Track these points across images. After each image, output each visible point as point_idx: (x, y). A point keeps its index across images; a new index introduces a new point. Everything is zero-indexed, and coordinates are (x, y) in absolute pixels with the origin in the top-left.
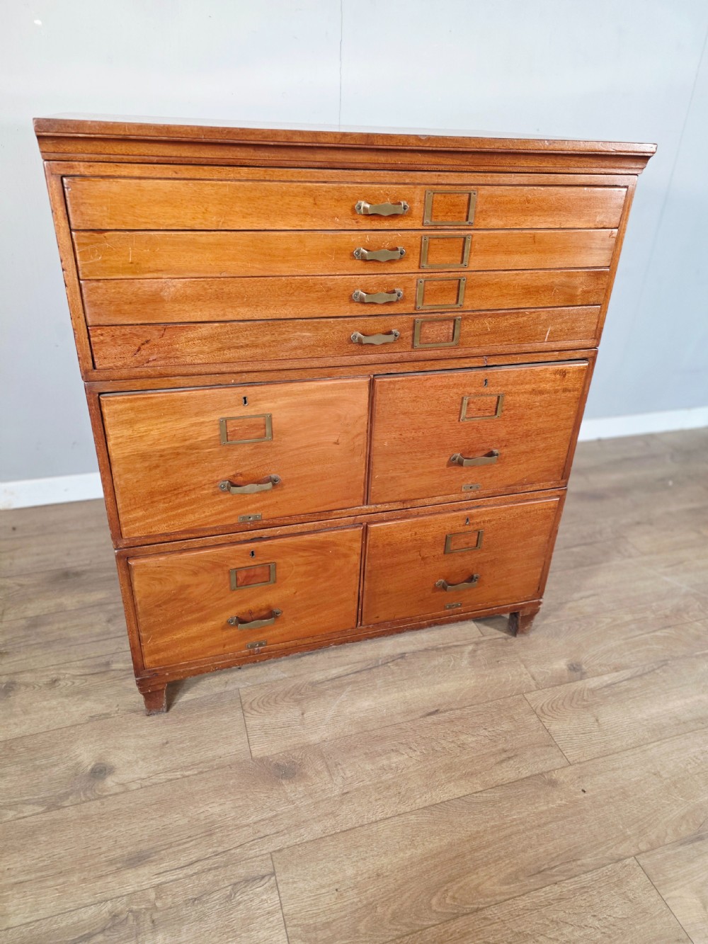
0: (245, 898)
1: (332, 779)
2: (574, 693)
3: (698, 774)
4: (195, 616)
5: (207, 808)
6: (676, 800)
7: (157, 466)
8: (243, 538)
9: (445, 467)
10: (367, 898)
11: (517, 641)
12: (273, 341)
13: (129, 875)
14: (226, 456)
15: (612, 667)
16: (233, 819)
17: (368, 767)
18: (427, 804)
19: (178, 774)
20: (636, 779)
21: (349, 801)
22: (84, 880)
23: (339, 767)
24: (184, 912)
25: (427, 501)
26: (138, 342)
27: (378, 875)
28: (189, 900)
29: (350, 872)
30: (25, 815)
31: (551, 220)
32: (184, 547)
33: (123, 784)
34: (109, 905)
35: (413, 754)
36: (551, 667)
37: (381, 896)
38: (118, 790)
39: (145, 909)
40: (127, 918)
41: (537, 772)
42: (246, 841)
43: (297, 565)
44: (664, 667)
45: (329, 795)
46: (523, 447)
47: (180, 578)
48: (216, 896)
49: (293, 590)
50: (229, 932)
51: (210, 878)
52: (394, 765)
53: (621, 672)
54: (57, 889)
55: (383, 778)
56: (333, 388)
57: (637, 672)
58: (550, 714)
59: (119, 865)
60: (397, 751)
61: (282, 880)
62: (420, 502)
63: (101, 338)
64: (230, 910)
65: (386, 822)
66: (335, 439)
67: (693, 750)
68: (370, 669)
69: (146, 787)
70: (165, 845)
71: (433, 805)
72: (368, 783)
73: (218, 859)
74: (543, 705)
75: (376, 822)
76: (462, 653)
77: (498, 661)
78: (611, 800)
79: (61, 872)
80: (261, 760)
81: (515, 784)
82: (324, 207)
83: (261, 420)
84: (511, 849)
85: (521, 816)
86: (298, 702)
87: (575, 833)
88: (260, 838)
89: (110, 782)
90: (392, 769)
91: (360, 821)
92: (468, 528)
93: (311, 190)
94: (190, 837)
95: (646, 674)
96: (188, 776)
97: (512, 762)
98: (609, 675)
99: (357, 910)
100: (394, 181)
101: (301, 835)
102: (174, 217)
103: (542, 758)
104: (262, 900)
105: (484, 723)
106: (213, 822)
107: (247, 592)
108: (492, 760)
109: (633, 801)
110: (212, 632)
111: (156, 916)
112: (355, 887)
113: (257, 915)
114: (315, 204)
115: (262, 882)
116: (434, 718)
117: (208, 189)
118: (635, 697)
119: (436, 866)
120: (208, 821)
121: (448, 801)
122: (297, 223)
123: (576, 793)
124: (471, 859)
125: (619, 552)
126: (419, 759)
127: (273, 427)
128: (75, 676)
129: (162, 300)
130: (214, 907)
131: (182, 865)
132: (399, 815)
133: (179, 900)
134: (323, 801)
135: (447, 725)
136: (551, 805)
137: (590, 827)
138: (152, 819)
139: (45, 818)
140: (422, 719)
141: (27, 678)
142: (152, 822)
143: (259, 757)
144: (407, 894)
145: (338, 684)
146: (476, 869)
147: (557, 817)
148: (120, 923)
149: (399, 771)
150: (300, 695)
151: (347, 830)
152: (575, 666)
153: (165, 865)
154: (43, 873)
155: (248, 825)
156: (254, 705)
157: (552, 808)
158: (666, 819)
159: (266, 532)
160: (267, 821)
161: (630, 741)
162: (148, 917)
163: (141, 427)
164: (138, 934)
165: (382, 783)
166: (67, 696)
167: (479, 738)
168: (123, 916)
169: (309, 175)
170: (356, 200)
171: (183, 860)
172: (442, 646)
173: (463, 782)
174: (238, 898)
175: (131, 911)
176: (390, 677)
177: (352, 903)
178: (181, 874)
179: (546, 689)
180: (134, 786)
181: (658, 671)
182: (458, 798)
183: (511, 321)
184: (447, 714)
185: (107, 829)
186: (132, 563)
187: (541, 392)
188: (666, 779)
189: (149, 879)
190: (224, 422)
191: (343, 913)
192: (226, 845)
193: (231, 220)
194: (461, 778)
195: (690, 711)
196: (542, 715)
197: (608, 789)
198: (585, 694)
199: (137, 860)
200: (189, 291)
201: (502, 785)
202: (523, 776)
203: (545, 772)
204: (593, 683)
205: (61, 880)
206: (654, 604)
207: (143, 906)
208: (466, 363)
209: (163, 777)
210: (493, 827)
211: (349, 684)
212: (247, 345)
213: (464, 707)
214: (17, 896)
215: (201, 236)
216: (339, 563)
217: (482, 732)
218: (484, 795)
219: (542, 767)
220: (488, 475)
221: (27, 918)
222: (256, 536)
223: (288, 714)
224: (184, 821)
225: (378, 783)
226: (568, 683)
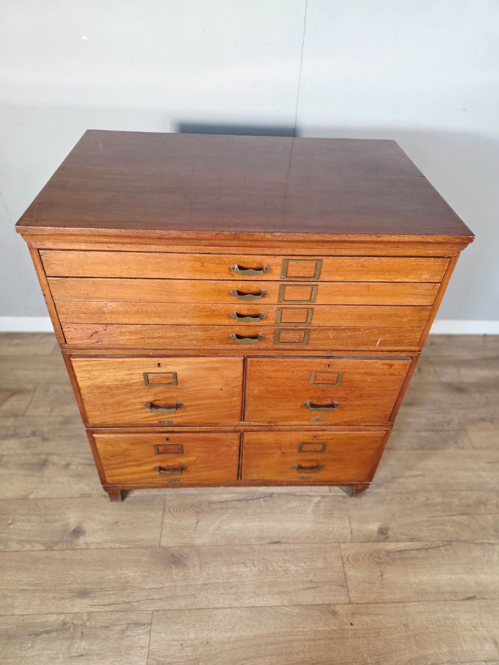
0: (132, 634)
1: (201, 573)
2: (375, 551)
3: (434, 633)
4: (134, 463)
5: (127, 572)
6: (410, 647)
7: (107, 392)
8: (161, 430)
9: (299, 408)
10: (196, 655)
11: (352, 501)
12: (176, 336)
13: (77, 602)
14: (149, 391)
15: (410, 537)
16: (139, 583)
17: (224, 570)
18: (250, 605)
19: (117, 545)
20: (390, 625)
21: (206, 590)
22: (55, 598)
23: (207, 565)
24: (98, 632)
25: (286, 423)
26: (90, 332)
27: (207, 643)
28: (103, 626)
29: (192, 636)
30: (35, 549)
31: (383, 277)
32: (126, 431)
33: (87, 544)
34: (62, 617)
35: (253, 569)
36: (367, 527)
37: (204, 656)
38: (83, 546)
39: (80, 624)
40: (70, 627)
41: (326, 603)
42: (142, 599)
43: (196, 447)
44: (448, 546)
45: (196, 583)
46: (357, 403)
47: (123, 445)
48: (118, 628)
49: (194, 458)
50: (118, 651)
51: (117, 616)
52: (240, 573)
53: (415, 543)
54: (40, 599)
55: (231, 580)
56: (217, 362)
57: (426, 545)
58: (352, 562)
59: (74, 594)
60: (245, 564)
61: (154, 630)
62: (281, 423)
63: (69, 329)
64: (122, 638)
65: (223, 610)
66: (220, 388)
67: (438, 615)
68: (248, 500)
69: (99, 549)
70: (100, 589)
71: (254, 607)
72: (221, 581)
73: (125, 606)
74: (349, 555)
75: (217, 608)
76: (311, 502)
77: (332, 514)
78: (367, 635)
79: (44, 590)
80: (165, 549)
81: (310, 607)
82: (209, 267)
83: (171, 375)
84: (290, 650)
85: (305, 630)
86: (197, 513)
87: (334, 651)
88: (150, 600)
89: (81, 540)
90: (237, 575)
91: (208, 605)
92: (314, 441)
93: (199, 258)
94: (113, 588)
95: (432, 548)
96: (122, 548)
97: (313, 591)
98: (405, 543)
99: (188, 660)
100: (259, 253)
101: (172, 605)
102: (108, 271)
103: (334, 593)
104: (140, 639)
105: (305, 558)
106: (128, 582)
107: (165, 456)
108: (301, 586)
109: (381, 640)
110: (145, 472)
111: (84, 630)
112: (192, 646)
113: (135, 646)
114: (203, 266)
115: (143, 627)
116: (276, 546)
117: (129, 256)
118: (416, 565)
119: (242, 647)
120: (125, 580)
121: (264, 607)
122: (190, 275)
123: (346, 624)
124: (264, 649)
125: (456, 442)
126: (256, 573)
127: (178, 378)
128: (79, 464)
129: (104, 313)
130: (114, 634)
131: (105, 604)
132: (232, 608)
133: (98, 625)
134: (191, 585)
135: (281, 554)
136: (327, 628)
137: (345, 649)
138: (97, 571)
139: (44, 554)
140: (267, 545)
141: (54, 459)
142: (96, 572)
143: (164, 546)
144: (219, 660)
145: (224, 505)
146: (265, 656)
147: (327, 637)
148: (66, 629)
149: (242, 578)
150: (198, 509)
151: (199, 609)
152: (384, 530)
153: (96, 601)
154: (36, 588)
155: (145, 589)
156: (171, 510)
157: (326, 630)
158: (397, 659)
159: (177, 429)
160: (156, 590)
161: (398, 597)
162: (80, 630)
163: (95, 373)
164: (73, 638)
165: (229, 583)
166: (72, 477)
167: (299, 568)
168: (68, 625)
169: (198, 249)
170: (232, 264)
171: (106, 601)
172: (299, 493)
173: (277, 596)
174: (128, 633)
175: (73, 624)
176: (258, 509)
177: (187, 656)
178: (103, 609)
179: (356, 544)
180: (93, 547)
181: (441, 548)
182: (271, 607)
183: (349, 334)
184: (284, 546)
185: (73, 570)
186: (95, 436)
187: (372, 374)
188: (411, 630)
189: (86, 607)
190: (146, 375)
191: (180, 660)
192: (130, 599)
193: (146, 273)
194: (277, 593)
195: (451, 585)
196: (346, 562)
197: (368, 627)
198: (382, 554)
199: (83, 594)
200: (120, 309)
201: (301, 605)
202: (316, 603)
203: (331, 604)
204: (391, 546)
205: (44, 594)
206: (463, 493)
207: (79, 623)
208: (313, 353)
209: (109, 545)
210: (285, 632)
211: (231, 508)
212: (160, 337)
213: (297, 543)
214: (21, 597)
215: (126, 281)
216: (224, 449)
217: (302, 564)
218: (288, 609)
219: (332, 600)
220: (331, 415)
221: (24, 611)
222: (169, 430)
223: (189, 521)
224: (112, 577)
225: (226, 583)
226: (373, 542)
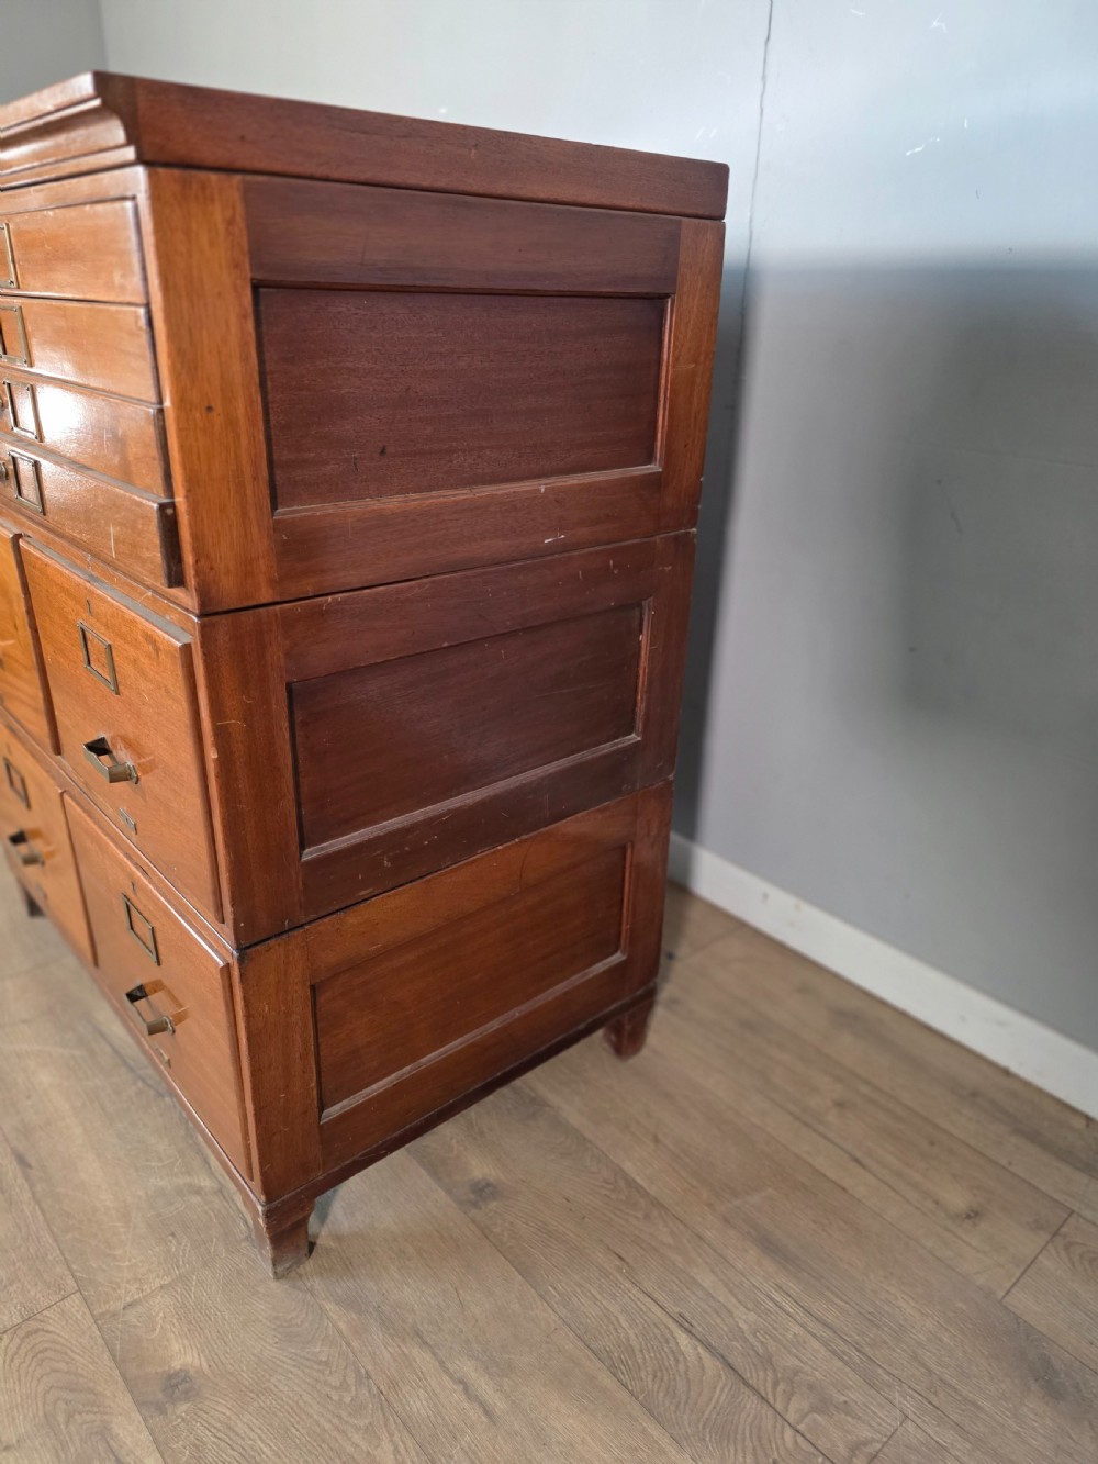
2: (93, 1392)
25: (101, 801)
36: (171, 1336)
58: (25, 1349)
74: (49, 1332)
86: (49, 1011)
116: (12, 1167)
140: (9, 1151)
145: (91, 1038)
150: (60, 1008)
152: (183, 1387)
176: (109, 1092)
179: (97, 1334)
204: (131, 1432)
211: (90, 1050)
213: (38, 1202)
220: (138, 811)
223: (24, 1009)
226: (123, 1375)
